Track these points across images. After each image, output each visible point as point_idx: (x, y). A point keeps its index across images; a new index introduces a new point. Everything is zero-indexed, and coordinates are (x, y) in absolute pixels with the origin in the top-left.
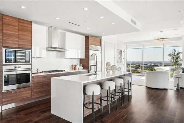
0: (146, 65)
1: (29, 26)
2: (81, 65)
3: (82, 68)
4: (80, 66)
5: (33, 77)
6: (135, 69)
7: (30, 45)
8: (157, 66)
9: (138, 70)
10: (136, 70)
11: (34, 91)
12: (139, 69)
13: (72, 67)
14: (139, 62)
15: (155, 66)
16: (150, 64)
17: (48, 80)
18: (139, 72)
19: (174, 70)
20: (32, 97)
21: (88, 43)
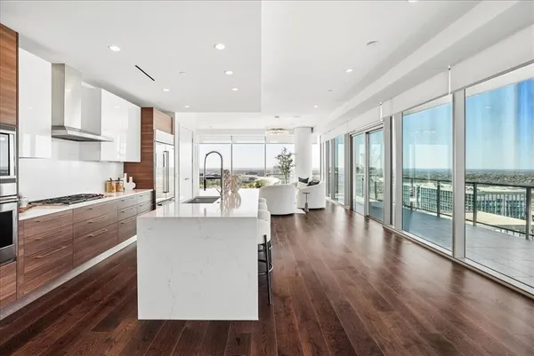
1: (8, 46)
2: (131, 178)
3: (134, 185)
4: (128, 181)
5: (21, 224)
7: (12, 115)
11: (28, 269)
13: (111, 185)
17: (68, 228)
20: (20, 292)
21: (150, 125)
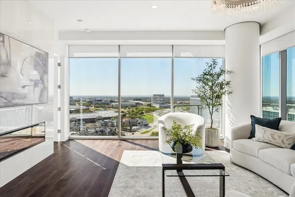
0: (101, 101)
6: (85, 107)
8: (114, 102)
9: (90, 108)
10: (86, 109)
12: (92, 107)
14: (91, 96)
15: (112, 101)
16: (106, 99)
18: (91, 112)
19: (133, 106)
